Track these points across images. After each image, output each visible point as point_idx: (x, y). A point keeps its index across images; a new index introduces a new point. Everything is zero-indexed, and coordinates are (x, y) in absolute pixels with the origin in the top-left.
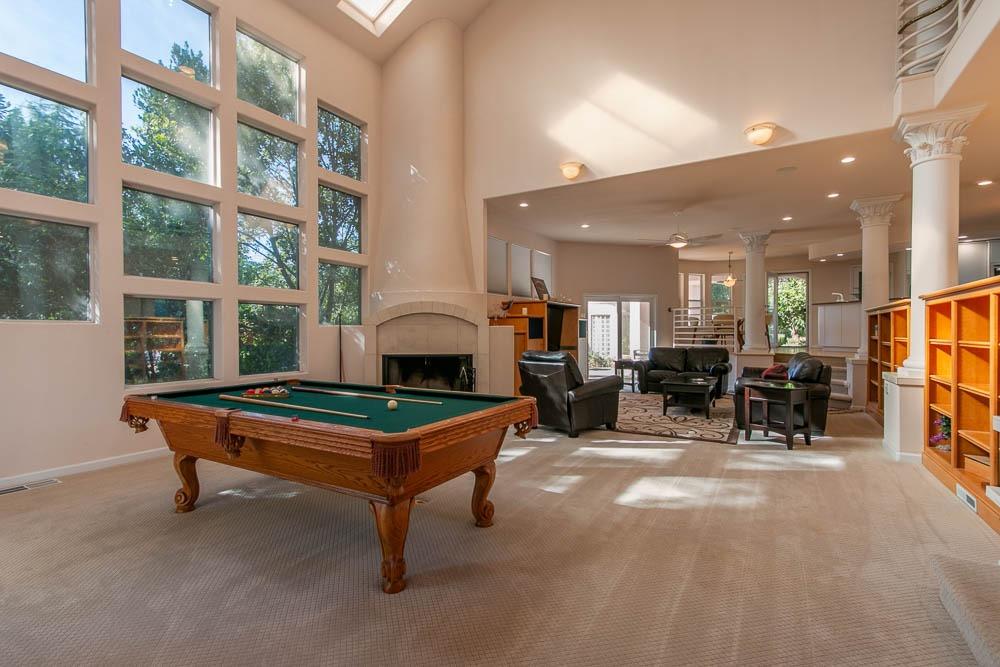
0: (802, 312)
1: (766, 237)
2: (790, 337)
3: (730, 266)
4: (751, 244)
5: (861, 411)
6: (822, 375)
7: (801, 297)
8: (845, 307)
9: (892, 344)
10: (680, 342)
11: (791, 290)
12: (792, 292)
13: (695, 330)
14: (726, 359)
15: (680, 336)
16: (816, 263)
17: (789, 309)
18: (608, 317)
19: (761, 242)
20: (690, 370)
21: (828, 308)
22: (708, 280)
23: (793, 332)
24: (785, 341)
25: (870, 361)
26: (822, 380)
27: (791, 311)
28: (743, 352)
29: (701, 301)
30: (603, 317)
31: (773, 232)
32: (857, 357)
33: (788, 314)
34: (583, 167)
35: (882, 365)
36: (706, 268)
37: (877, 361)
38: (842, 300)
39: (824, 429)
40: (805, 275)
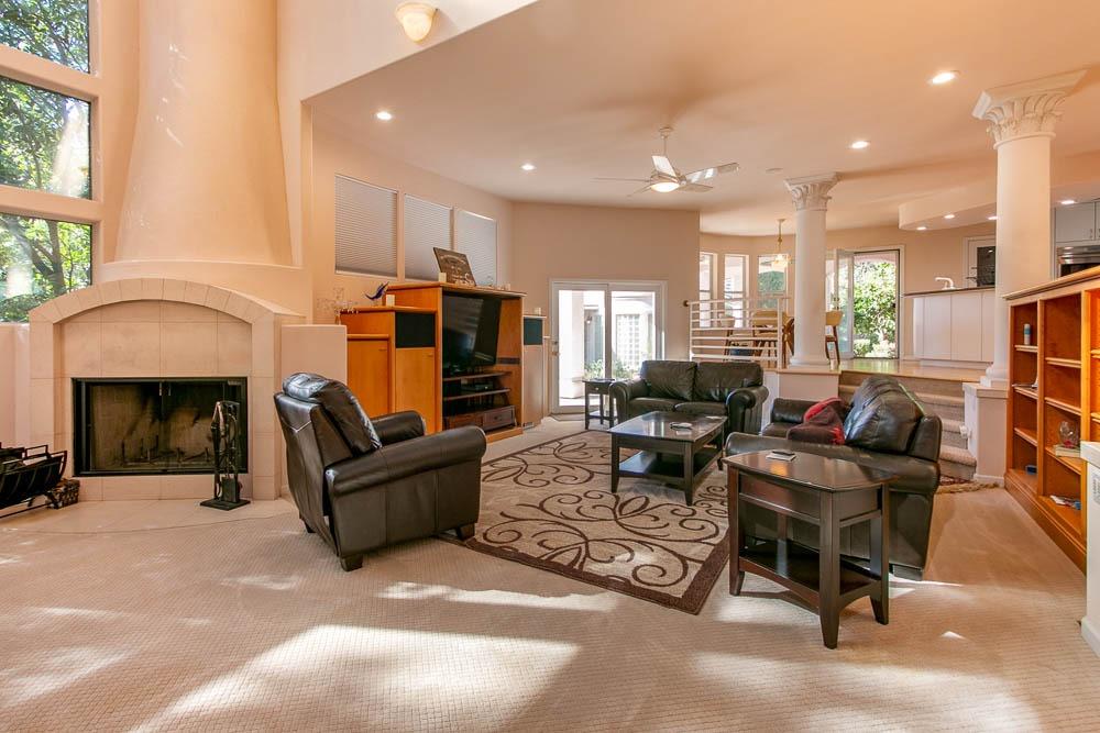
0: (892, 309)
1: (826, 185)
2: (877, 342)
3: (781, 242)
4: (804, 196)
5: (996, 486)
6: (920, 437)
7: (891, 289)
8: (957, 297)
9: (1084, 364)
10: (702, 351)
11: (876, 278)
12: (878, 282)
13: (730, 333)
14: (757, 383)
15: (702, 342)
16: (910, 233)
17: (875, 305)
18: (637, 316)
19: (818, 193)
20: (701, 400)
21: (928, 299)
22: (754, 266)
23: (881, 336)
24: (871, 349)
25: (1014, 392)
26: (917, 450)
27: (877, 307)
28: (789, 369)
29: (744, 292)
30: (631, 316)
31: (840, 177)
32: (986, 383)
33: (873, 312)
34: (436, 15)
35: (1045, 404)
36: (751, 246)
37: (1035, 395)
38: (952, 288)
39: (923, 563)
40: (894, 255)
